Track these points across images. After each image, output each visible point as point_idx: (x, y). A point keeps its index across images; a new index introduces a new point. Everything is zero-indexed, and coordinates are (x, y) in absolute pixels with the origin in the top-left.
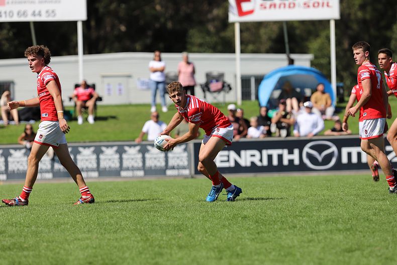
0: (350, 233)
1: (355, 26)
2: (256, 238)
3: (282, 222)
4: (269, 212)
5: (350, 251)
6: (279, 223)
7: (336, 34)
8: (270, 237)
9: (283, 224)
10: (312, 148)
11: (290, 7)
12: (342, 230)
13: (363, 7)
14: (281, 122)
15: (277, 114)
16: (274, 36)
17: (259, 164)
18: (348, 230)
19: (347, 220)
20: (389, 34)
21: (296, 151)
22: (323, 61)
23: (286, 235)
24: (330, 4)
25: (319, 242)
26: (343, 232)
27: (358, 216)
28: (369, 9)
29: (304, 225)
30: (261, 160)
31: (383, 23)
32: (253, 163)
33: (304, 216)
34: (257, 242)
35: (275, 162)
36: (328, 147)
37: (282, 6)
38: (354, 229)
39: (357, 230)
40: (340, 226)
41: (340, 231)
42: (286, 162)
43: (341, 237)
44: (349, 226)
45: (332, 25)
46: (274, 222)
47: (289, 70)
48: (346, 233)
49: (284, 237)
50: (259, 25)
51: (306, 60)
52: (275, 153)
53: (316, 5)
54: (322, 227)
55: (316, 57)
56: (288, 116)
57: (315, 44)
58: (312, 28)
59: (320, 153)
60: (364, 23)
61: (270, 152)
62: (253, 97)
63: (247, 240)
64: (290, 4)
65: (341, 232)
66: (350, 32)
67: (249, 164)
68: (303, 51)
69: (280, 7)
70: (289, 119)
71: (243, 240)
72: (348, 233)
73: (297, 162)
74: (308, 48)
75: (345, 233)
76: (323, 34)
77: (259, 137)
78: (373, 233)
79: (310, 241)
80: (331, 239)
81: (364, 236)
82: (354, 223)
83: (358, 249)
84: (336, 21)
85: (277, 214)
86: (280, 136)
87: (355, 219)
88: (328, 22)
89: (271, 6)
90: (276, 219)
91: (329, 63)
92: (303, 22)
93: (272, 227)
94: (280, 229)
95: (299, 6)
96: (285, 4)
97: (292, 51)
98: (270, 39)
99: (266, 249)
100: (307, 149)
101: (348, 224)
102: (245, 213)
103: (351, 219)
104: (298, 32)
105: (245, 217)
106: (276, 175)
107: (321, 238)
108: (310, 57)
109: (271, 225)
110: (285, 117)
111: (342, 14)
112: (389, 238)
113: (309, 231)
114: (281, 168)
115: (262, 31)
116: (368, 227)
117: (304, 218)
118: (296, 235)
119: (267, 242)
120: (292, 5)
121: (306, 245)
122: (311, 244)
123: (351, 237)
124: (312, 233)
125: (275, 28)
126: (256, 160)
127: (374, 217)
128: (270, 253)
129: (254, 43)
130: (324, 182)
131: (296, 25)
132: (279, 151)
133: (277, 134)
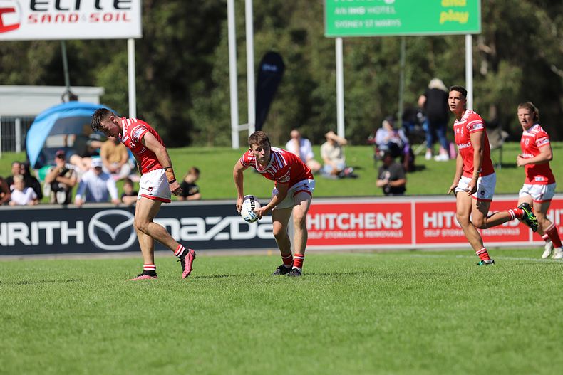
0: (159, 341)
1: (161, 48)
2: (25, 348)
3: (63, 325)
4: (43, 310)
5: (159, 365)
6: (57, 327)
7: (136, 60)
8: (44, 345)
9: (63, 327)
10: (102, 219)
11: (70, 20)
12: (147, 336)
13: (173, 21)
14: (58, 183)
15: (52, 170)
16: (47, 61)
17: (26, 242)
18: (154, 335)
19: (154, 322)
20: (209, 59)
21: (80, 224)
22: (118, 97)
23: (68, 342)
24: (127, 17)
25: (115, 352)
26: (149, 339)
27: (169, 316)
28: (182, 23)
29: (93, 328)
30: (29, 237)
31: (202, 44)
32: (17, 241)
33: (93, 316)
34: (27, 354)
35: (50, 240)
36: (125, 219)
37: (60, 19)
38: (164, 334)
39: (167, 336)
40: (143, 330)
41: (143, 337)
42: (64, 240)
43: (146, 345)
44: (156, 330)
45: (131, 46)
46: (51, 324)
47: (70, 109)
48: (154, 341)
49: (65, 345)
50: (26, 45)
51: (93, 95)
52: (49, 226)
53: (108, 17)
54: (119, 332)
55: (107, 92)
56: (68, 174)
57: (105, 73)
58: (100, 50)
59: (113, 228)
60: (175, 44)
61: (43, 225)
62: (18, 147)
63: (12, 351)
64: (71, 16)
65: (146, 339)
66: (155, 57)
67: (12, 243)
68: (89, 83)
69: (56, 20)
70: (69, 178)
71: (6, 350)
72: (156, 340)
73: (80, 240)
74: (96, 79)
75: (151, 340)
76: (117, 59)
77: (26, 205)
78: (191, 339)
79: (102, 352)
80: (132, 348)
81: (179, 344)
82: (164, 325)
83: (171, 363)
84: (137, 41)
85: (54, 314)
86: (56, 201)
87: (165, 320)
88: (125, 41)
89: (43, 19)
90: (53, 320)
91: (127, 100)
92: (87, 42)
93: (46, 331)
94: (60, 334)
95: (84, 19)
96: (64, 17)
97: (74, 83)
98: (41, 64)
99: (39, 364)
100: (94, 222)
101: (155, 327)
102: (8, 312)
103: (159, 320)
104: (81, 56)
105: (9, 318)
106: (51, 258)
107: (117, 346)
108: (98, 90)
109: (46, 328)
110: (62, 175)
111: (144, 31)
112: (213, 347)
113: (100, 336)
114: (57, 248)
115: (31, 54)
116: (184, 332)
117: (93, 320)
118: (82, 343)
119: (40, 353)
120: (74, 18)
121: (96, 357)
122: (103, 356)
123: (160, 345)
124: (104, 340)
125: (50, 50)
126: (23, 237)
127: (192, 318)
128: (45, 369)
129: (19, 70)
130: (120, 267)
131: (78, 45)
132: (56, 225)
133: (53, 200)
